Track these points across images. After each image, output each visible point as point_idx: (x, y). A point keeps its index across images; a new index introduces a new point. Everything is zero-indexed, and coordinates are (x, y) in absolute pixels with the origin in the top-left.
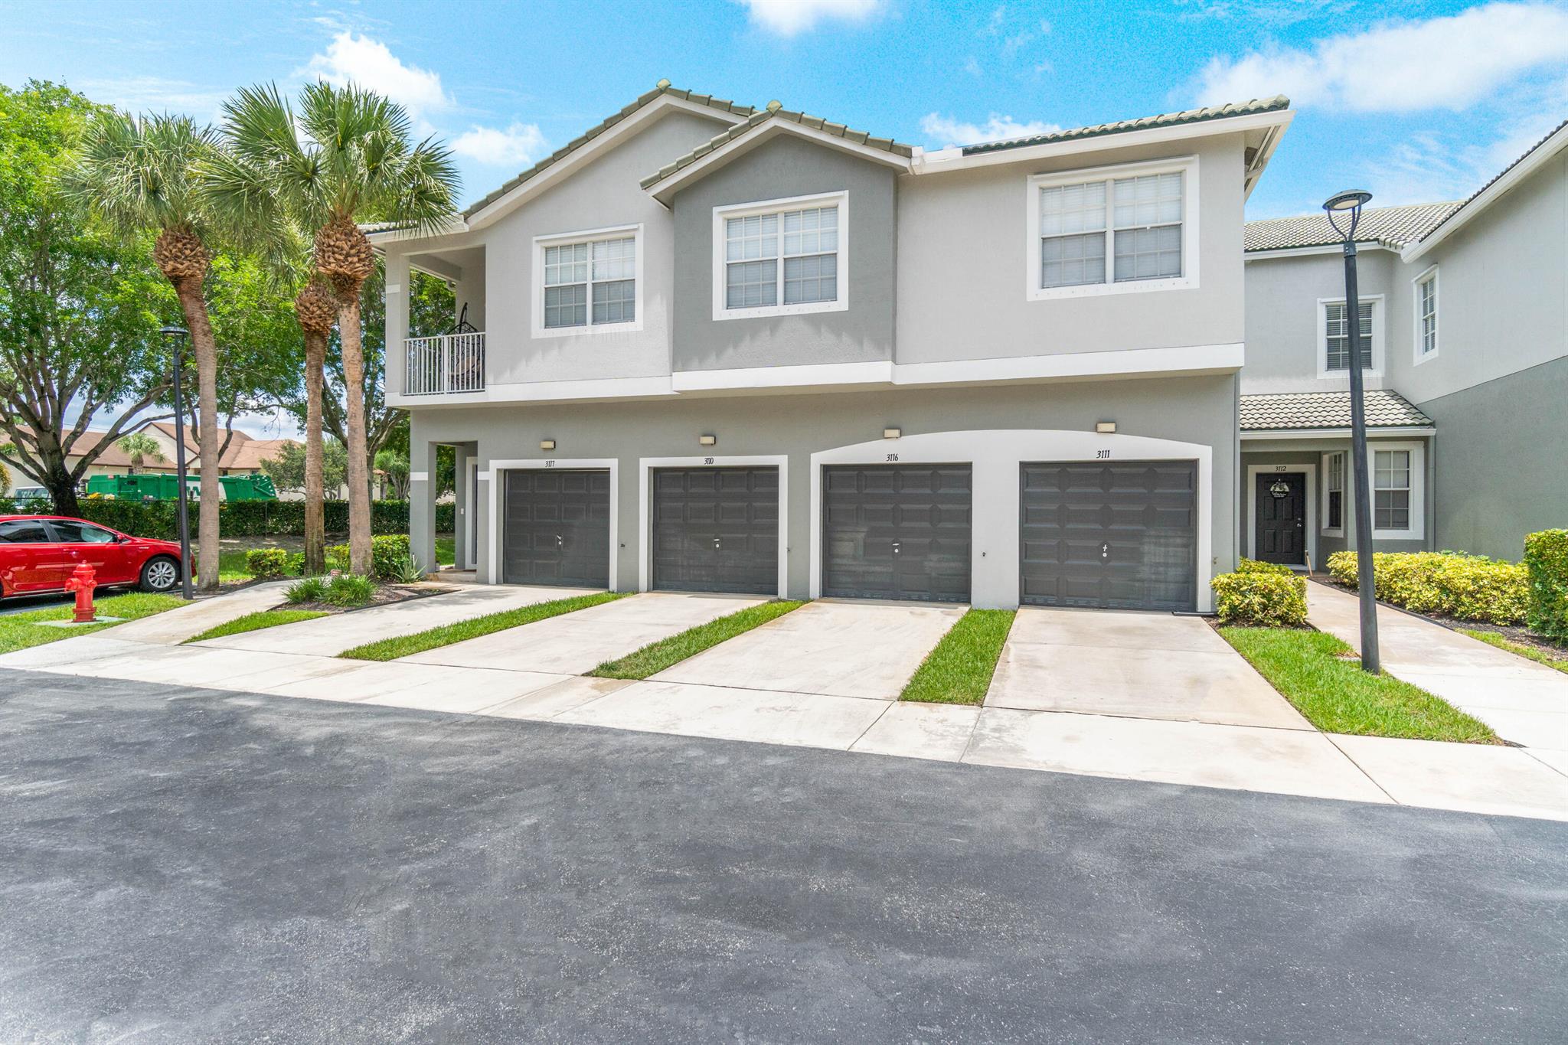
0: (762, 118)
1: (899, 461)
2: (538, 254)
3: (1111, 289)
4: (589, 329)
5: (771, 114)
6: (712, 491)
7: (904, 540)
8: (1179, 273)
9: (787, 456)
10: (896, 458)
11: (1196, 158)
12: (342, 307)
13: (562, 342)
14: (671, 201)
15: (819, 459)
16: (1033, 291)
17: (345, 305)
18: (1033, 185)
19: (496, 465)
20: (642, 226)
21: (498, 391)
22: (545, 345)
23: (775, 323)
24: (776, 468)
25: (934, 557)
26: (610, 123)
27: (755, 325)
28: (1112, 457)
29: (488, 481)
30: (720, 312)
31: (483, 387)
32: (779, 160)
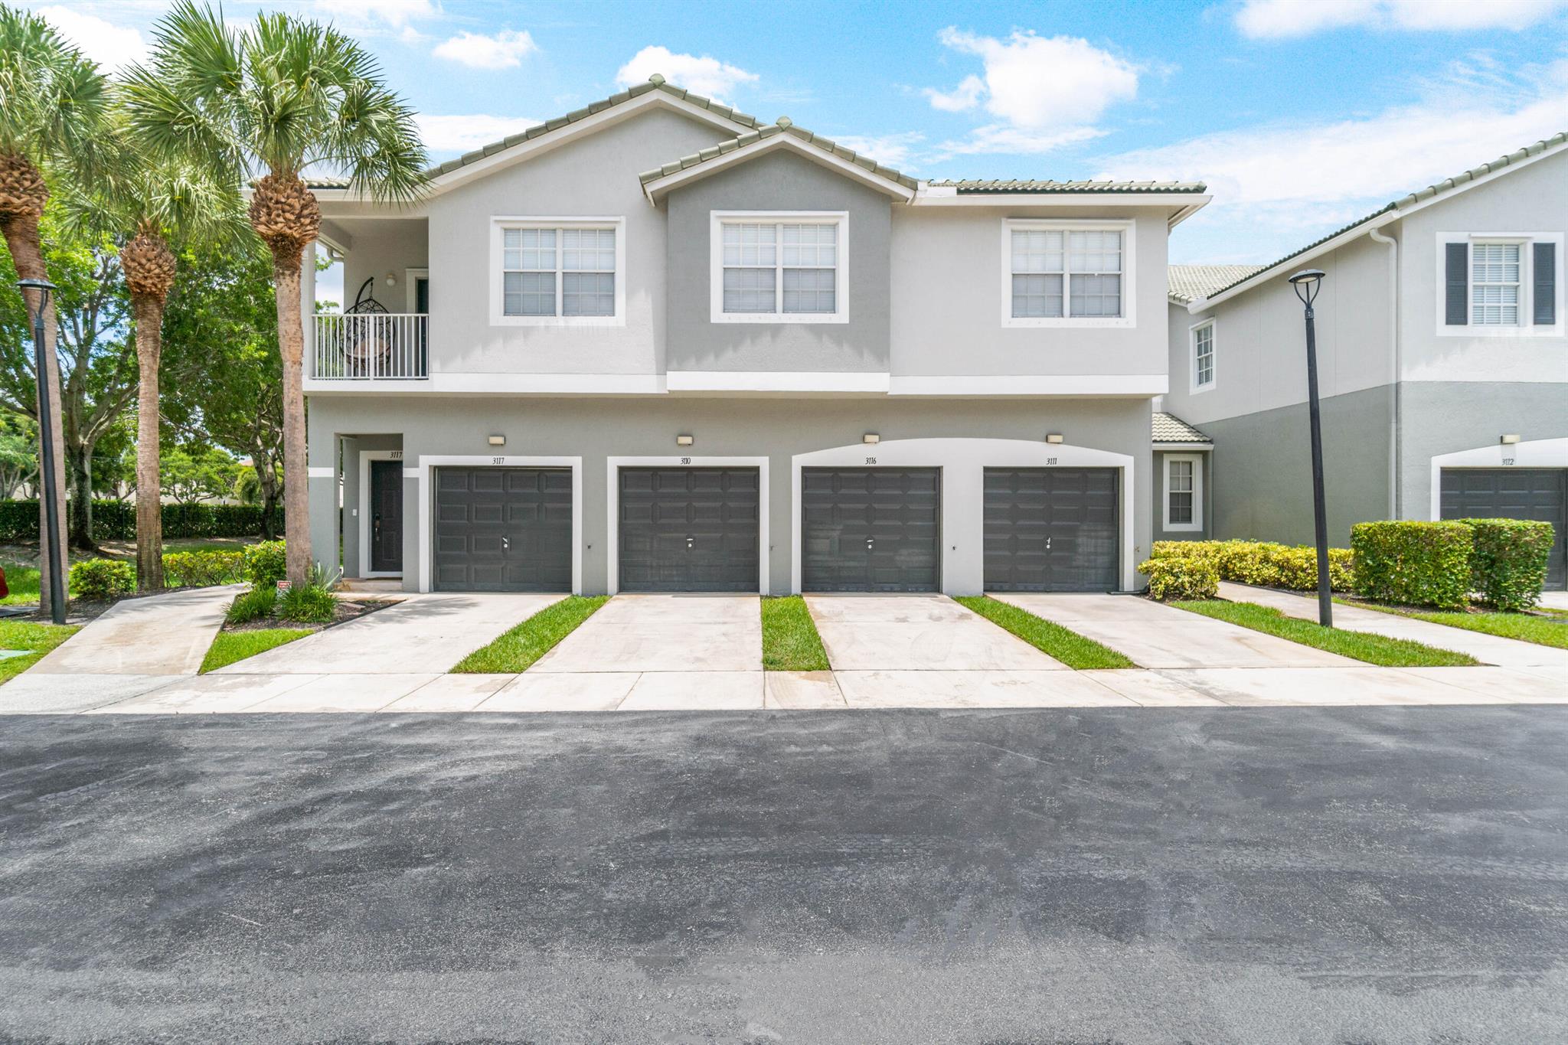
0: (771, 132)
1: (877, 465)
2: (496, 234)
3: (1067, 322)
4: (559, 321)
5: (781, 129)
6: (683, 490)
7: (877, 537)
8: (1119, 314)
9: (767, 458)
10: (874, 461)
11: (1133, 222)
12: (283, 274)
13: (527, 331)
14: (663, 202)
15: (800, 461)
16: (1007, 320)
17: (287, 272)
18: (1007, 227)
19: (427, 461)
20: (623, 219)
21: (443, 380)
22: (507, 333)
23: (776, 329)
24: (757, 469)
25: (904, 552)
26: (594, 109)
27: (756, 330)
28: (1059, 464)
29: (417, 479)
30: (717, 316)
32: (779, 174)
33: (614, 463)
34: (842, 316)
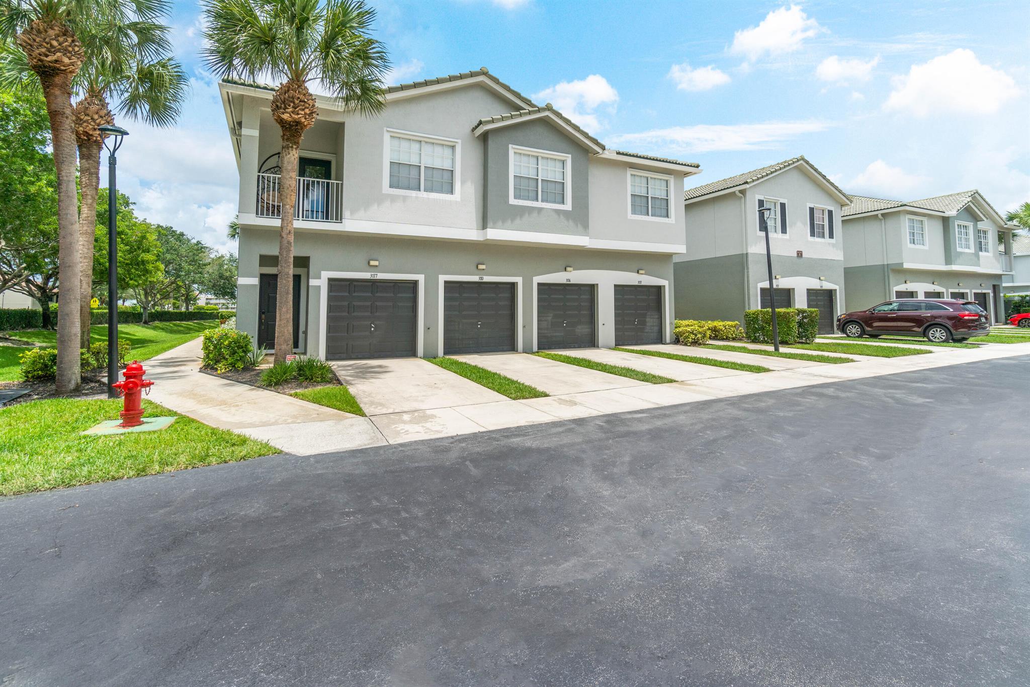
0: (543, 109)
1: (571, 283)
2: (387, 137)
3: (650, 218)
4: (423, 194)
6: (476, 295)
7: (568, 320)
8: (667, 216)
9: (521, 278)
10: (570, 281)
11: (673, 176)
12: (292, 147)
13: (405, 198)
14: (485, 135)
15: (537, 279)
16: (630, 215)
17: (295, 147)
18: (630, 172)
19: (326, 275)
20: (459, 141)
21: (352, 223)
22: (393, 199)
24: (517, 284)
25: (579, 327)
27: (531, 210)
28: (643, 284)
29: (320, 286)
30: (512, 201)
31: (341, 219)
33: (442, 278)
34: (568, 206)
